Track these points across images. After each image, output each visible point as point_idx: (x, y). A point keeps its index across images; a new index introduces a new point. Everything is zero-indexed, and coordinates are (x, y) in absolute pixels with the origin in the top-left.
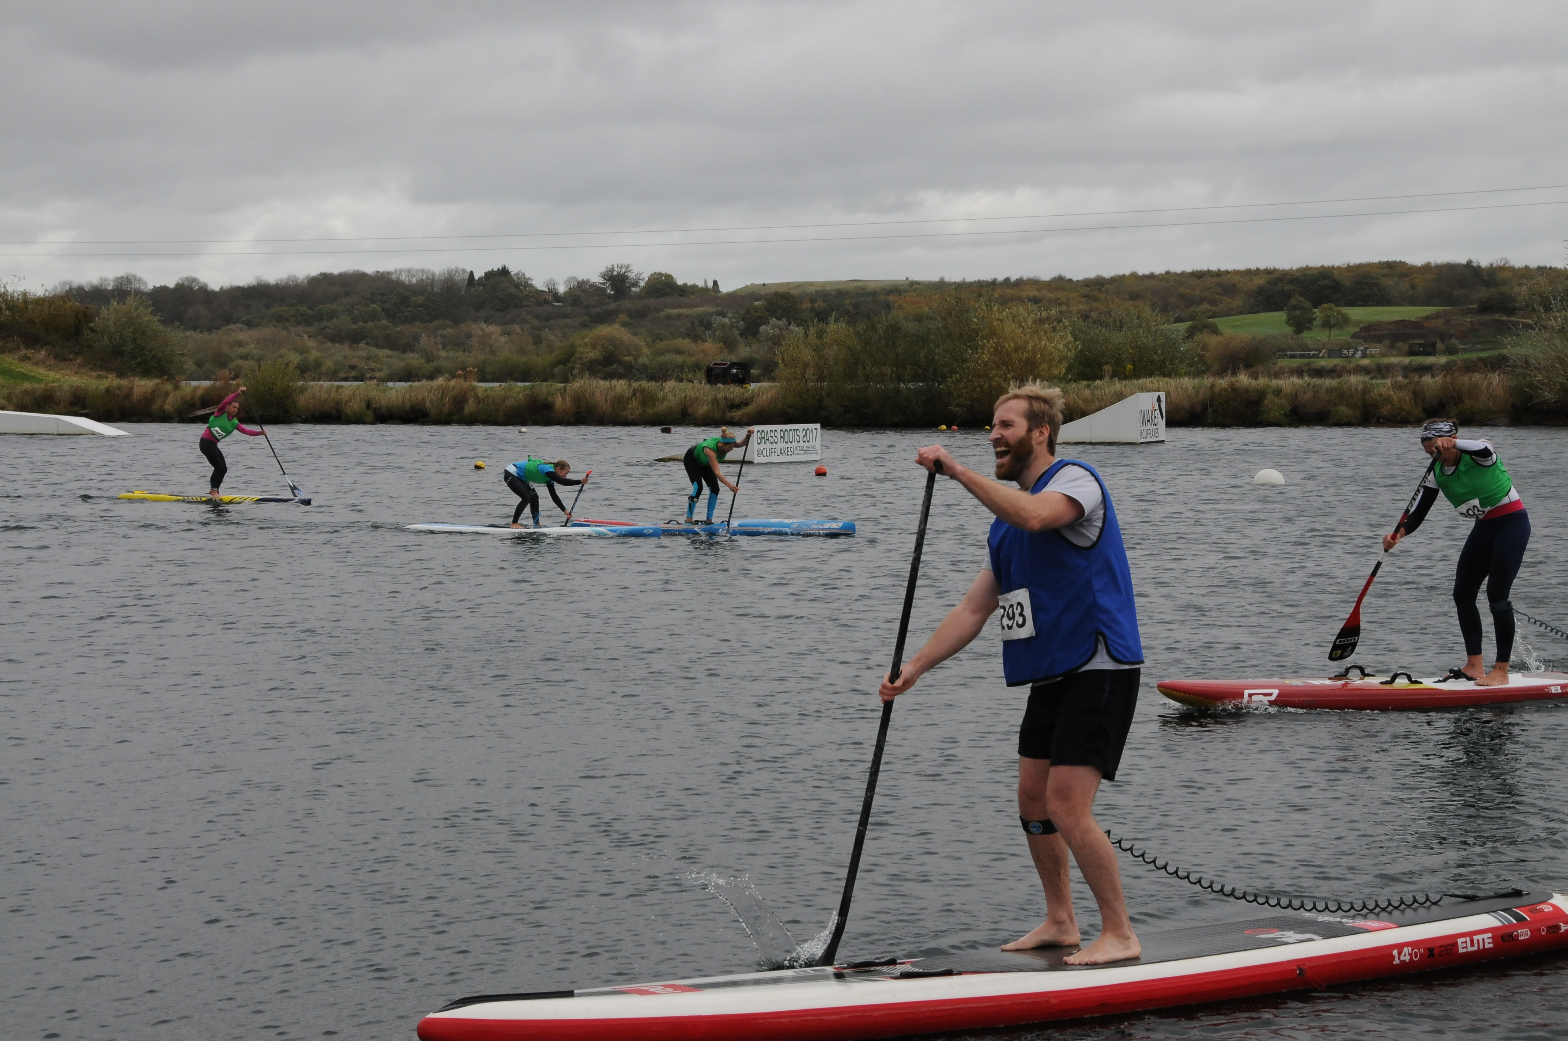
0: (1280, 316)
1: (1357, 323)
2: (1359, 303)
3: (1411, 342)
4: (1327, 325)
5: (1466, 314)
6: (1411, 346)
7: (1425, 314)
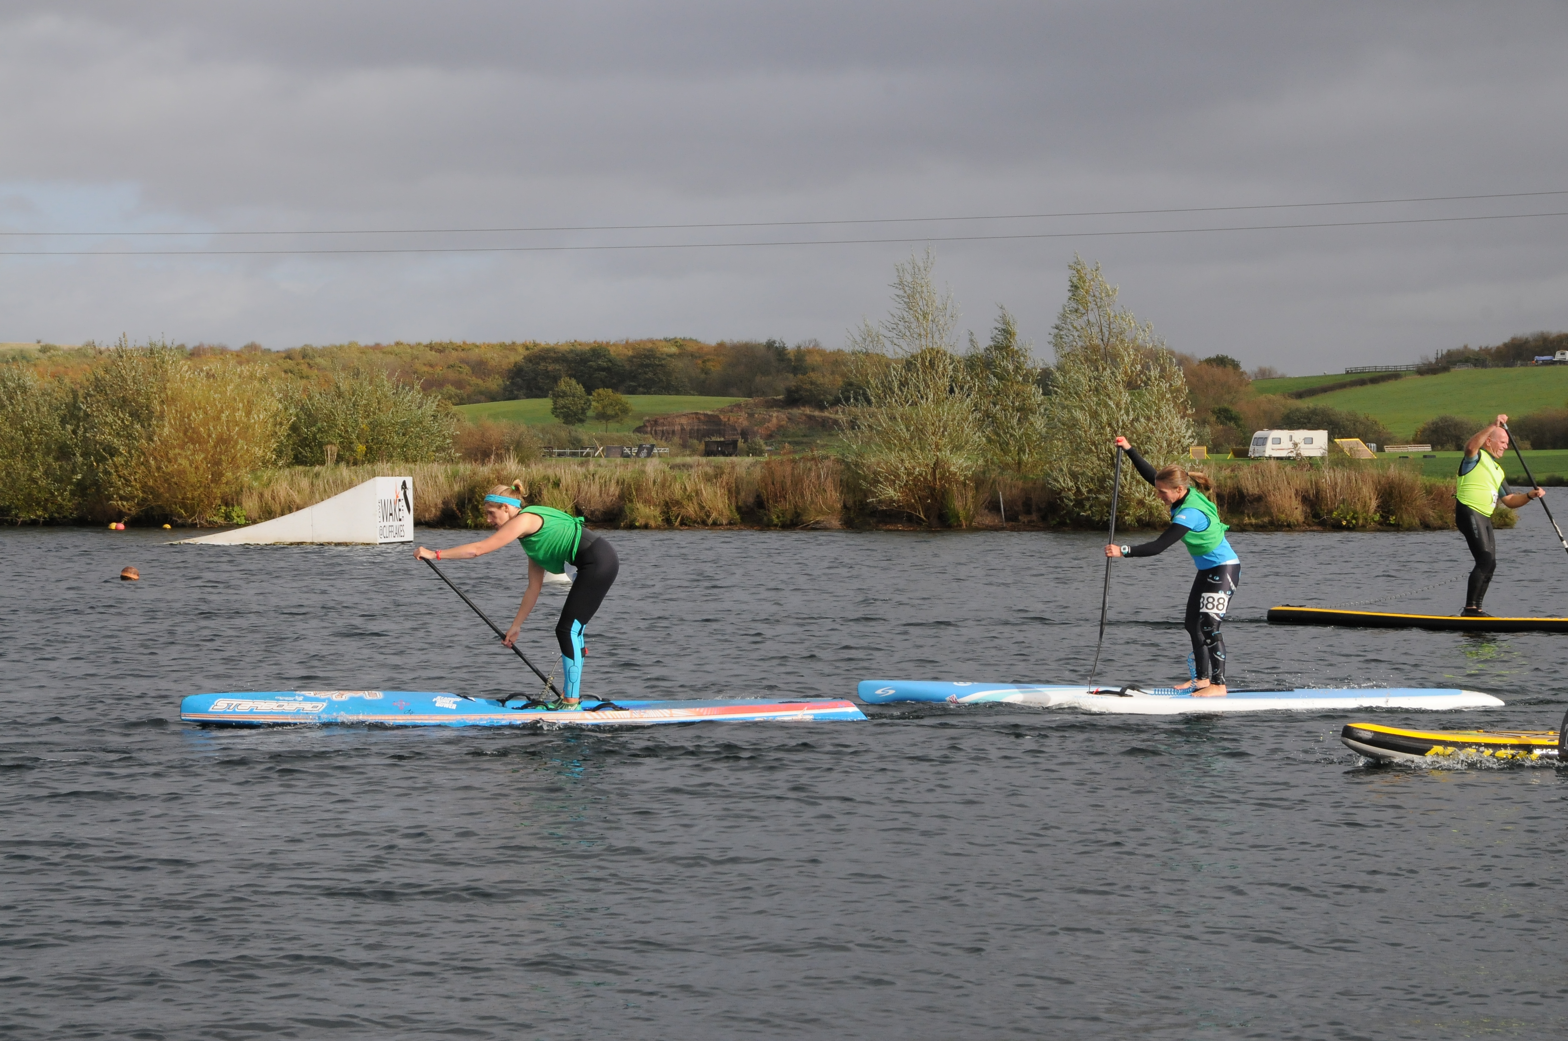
0: (545, 404)
1: (640, 416)
2: (641, 389)
3: (707, 439)
4: (602, 416)
5: (772, 407)
6: (707, 444)
7: (721, 406)
